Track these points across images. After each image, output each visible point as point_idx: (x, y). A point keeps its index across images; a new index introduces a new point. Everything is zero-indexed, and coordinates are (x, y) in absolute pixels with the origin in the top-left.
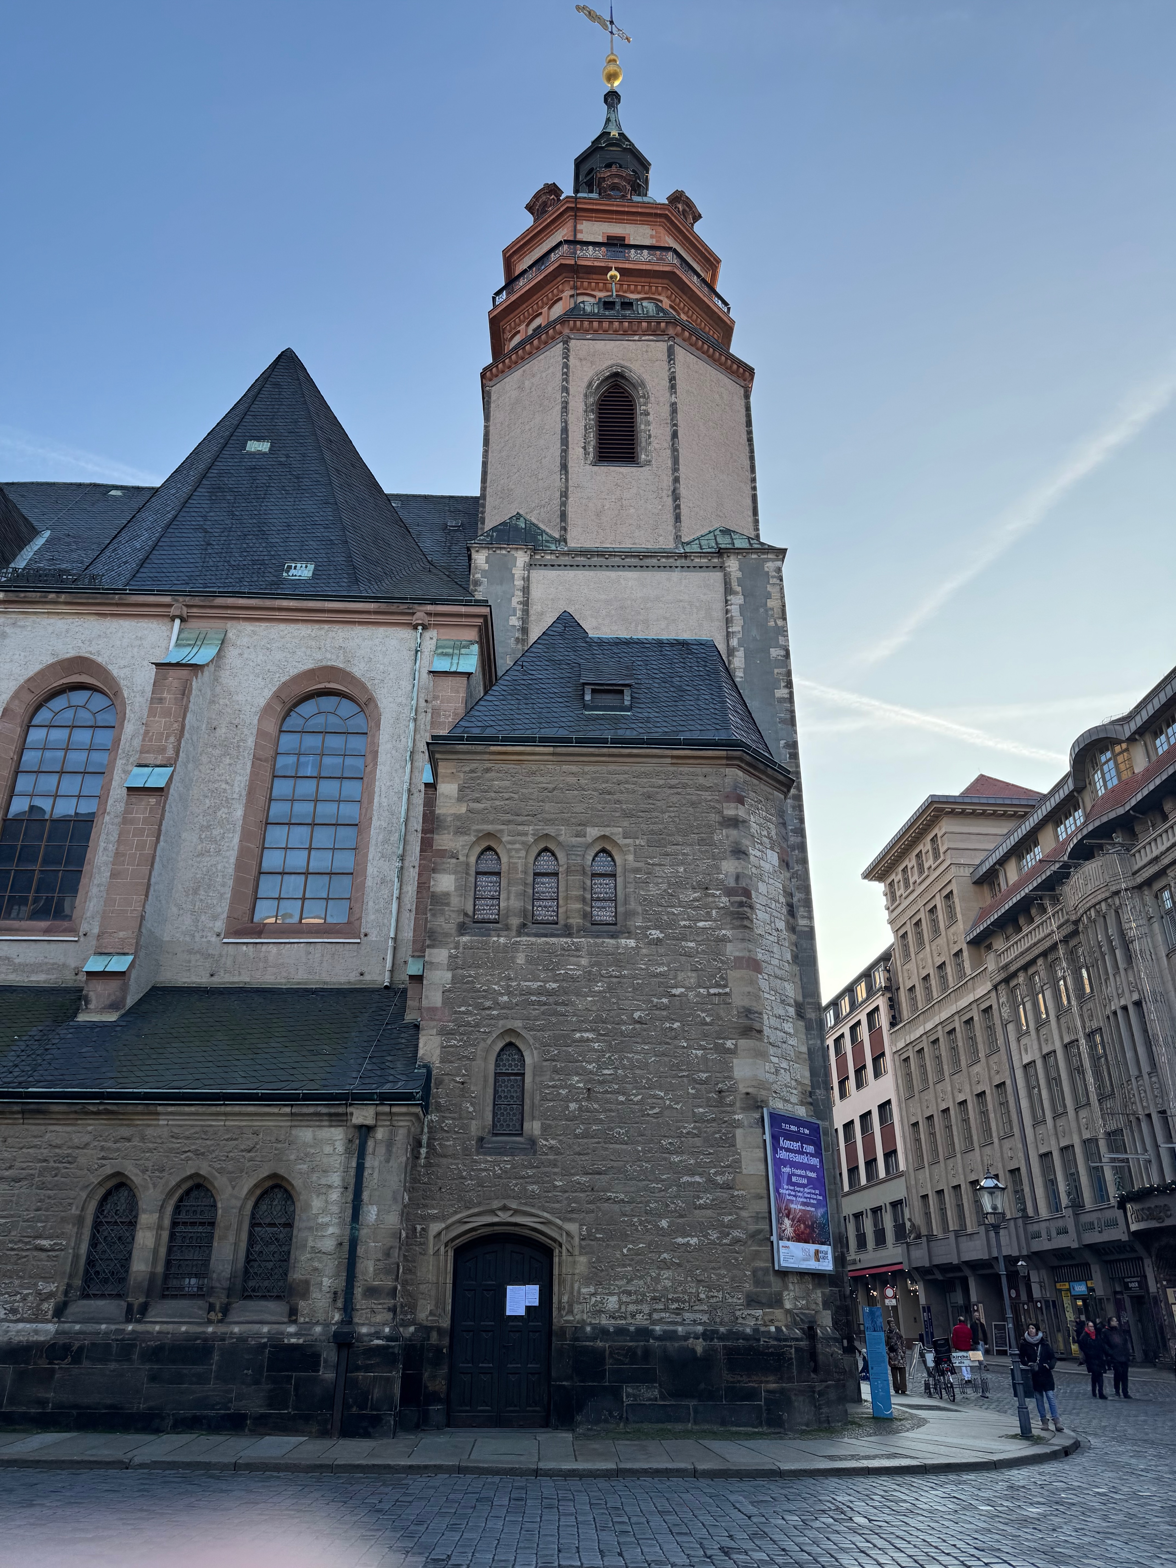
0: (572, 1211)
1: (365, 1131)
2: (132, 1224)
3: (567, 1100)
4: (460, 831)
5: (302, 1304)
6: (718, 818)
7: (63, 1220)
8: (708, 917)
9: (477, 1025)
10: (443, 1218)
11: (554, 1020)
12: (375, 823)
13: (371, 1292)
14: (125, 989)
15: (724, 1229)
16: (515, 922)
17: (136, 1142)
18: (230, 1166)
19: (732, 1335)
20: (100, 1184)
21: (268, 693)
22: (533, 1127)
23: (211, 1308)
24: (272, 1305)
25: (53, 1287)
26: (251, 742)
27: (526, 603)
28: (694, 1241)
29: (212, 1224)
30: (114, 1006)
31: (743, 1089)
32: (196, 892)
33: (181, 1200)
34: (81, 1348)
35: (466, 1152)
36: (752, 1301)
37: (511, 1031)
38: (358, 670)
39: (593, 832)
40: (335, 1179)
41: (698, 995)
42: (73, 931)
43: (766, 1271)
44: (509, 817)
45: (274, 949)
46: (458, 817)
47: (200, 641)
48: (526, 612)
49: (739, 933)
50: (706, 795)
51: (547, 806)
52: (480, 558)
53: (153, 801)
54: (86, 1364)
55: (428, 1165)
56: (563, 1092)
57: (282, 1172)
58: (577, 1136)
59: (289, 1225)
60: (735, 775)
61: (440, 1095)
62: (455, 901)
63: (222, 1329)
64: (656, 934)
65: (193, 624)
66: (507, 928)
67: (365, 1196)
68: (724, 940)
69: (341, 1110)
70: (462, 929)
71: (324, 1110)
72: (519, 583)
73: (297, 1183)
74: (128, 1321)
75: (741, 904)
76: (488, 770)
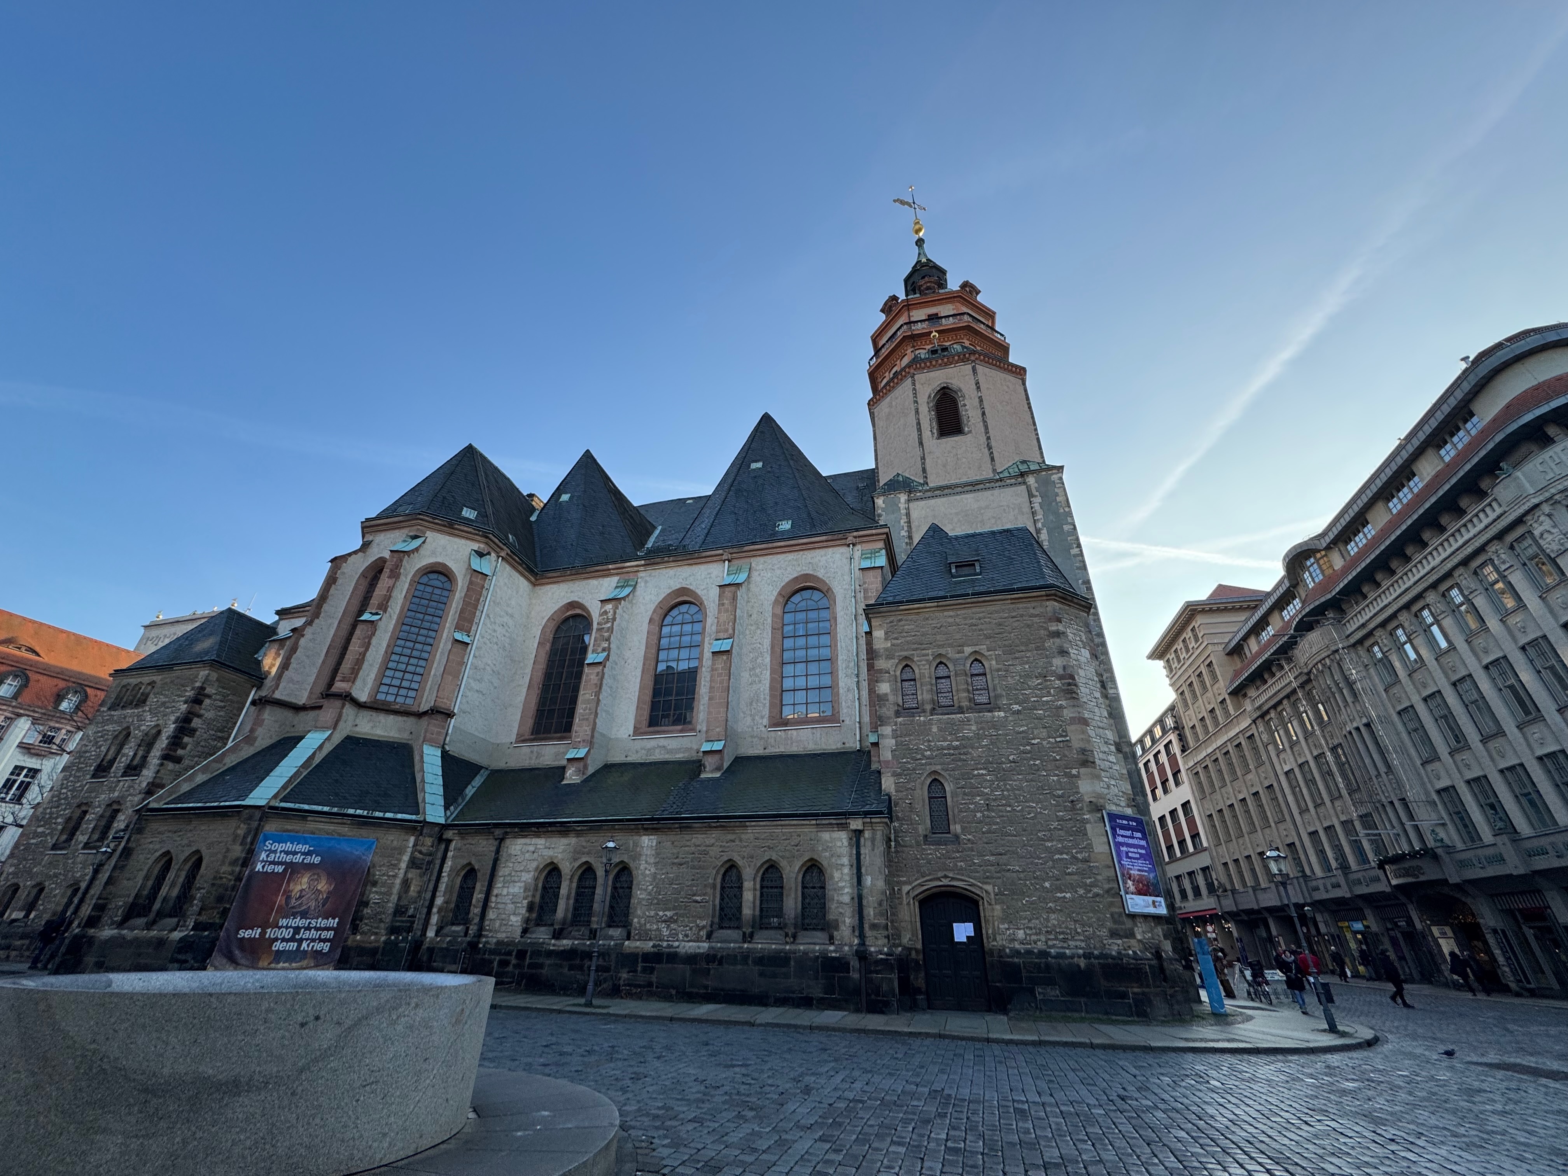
0: (987, 877)
1: (858, 833)
2: (740, 887)
3: (975, 811)
4: (889, 657)
5: (835, 933)
6: (1046, 633)
7: (705, 886)
8: (1049, 693)
9: (914, 769)
10: (910, 883)
11: (960, 763)
12: (840, 658)
13: (874, 927)
14: (722, 759)
15: (1088, 888)
16: (928, 707)
17: (737, 843)
18: (787, 854)
19: (1102, 956)
20: (722, 866)
21: (775, 593)
22: (956, 828)
23: (787, 935)
24: (819, 934)
25: (704, 923)
26: (770, 620)
27: (909, 522)
28: (1068, 895)
29: (782, 887)
30: (718, 769)
31: (1087, 799)
32: (751, 704)
33: (764, 874)
34: (722, 957)
35: (918, 844)
36: (1114, 934)
37: (935, 772)
38: (820, 574)
39: (968, 650)
40: (845, 860)
41: (1049, 742)
42: (693, 730)
43: (1120, 915)
44: (916, 646)
45: (794, 732)
46: (886, 649)
47: (739, 570)
48: (910, 527)
49: (1071, 702)
50: (1036, 620)
51: (938, 637)
52: (880, 502)
53: (725, 657)
54: (726, 966)
55: (897, 852)
56: (972, 807)
57: (815, 857)
58: (984, 833)
59: (823, 888)
60: (1053, 605)
61: (898, 811)
62: (891, 698)
63: (794, 947)
64: (1016, 707)
65: (735, 562)
66: (924, 711)
67: (863, 870)
68: (1061, 707)
69: (844, 821)
70: (898, 714)
71: (834, 822)
72: (903, 511)
73: (825, 863)
74: (744, 942)
75: (1069, 684)
76: (900, 620)
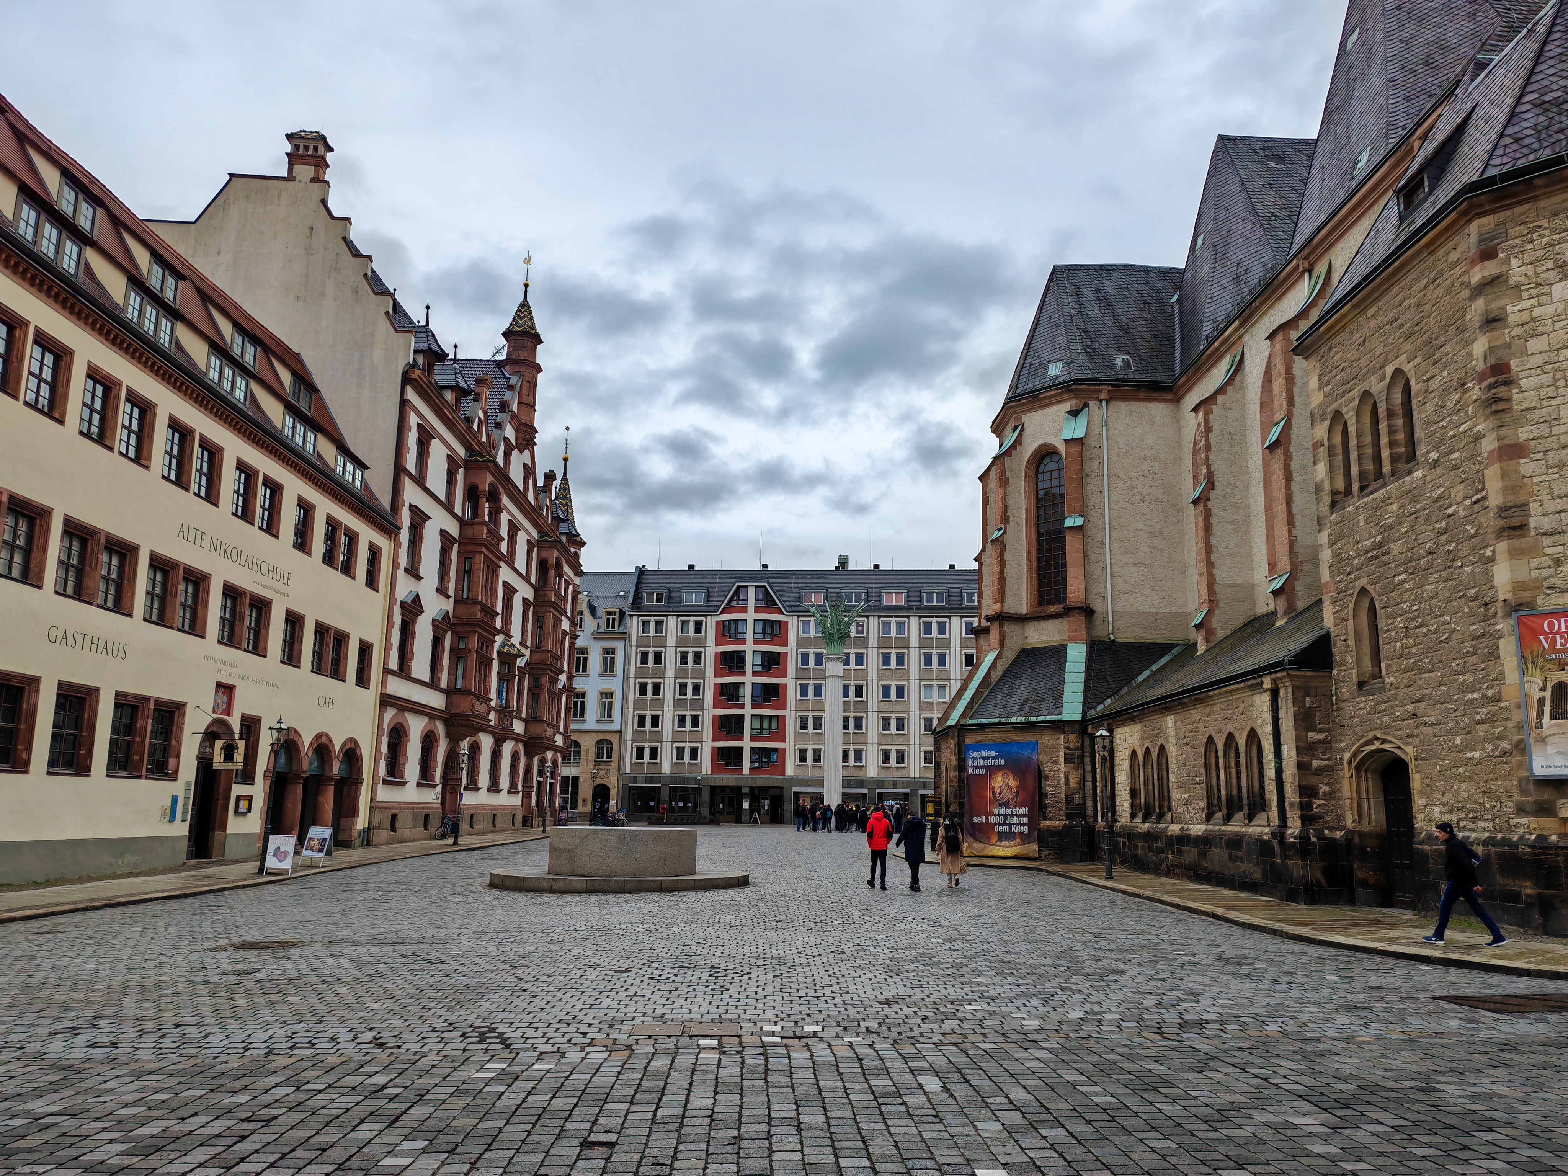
0: (1408, 737)
1: (1274, 693)
3: (1395, 640)
4: (1322, 418)
5: (1268, 813)
6: (1467, 293)
7: (1201, 766)
8: (1467, 417)
9: (1346, 590)
10: (1349, 749)
13: (1291, 806)
15: (1496, 742)
16: (1356, 487)
17: (1212, 715)
18: (1238, 725)
23: (1245, 817)
24: (1264, 815)
25: (1203, 805)
28: (1477, 755)
31: (1501, 597)
34: (1212, 839)
35: (1353, 696)
36: (1520, 810)
37: (1364, 588)
41: (1465, 507)
43: (1528, 781)
44: (1344, 388)
46: (1320, 406)
49: (1490, 423)
50: (1457, 272)
51: (1362, 362)
54: (1212, 849)
55: (1337, 709)
56: (1393, 634)
57: (1254, 726)
58: (1404, 671)
61: (1337, 651)
63: (1246, 829)
64: (1433, 455)
66: (1353, 496)
67: (1282, 738)
68: (1479, 437)
69: (1260, 680)
70: (1332, 507)
71: (1255, 682)
73: (1259, 732)
75: (1492, 387)
76: (1330, 349)
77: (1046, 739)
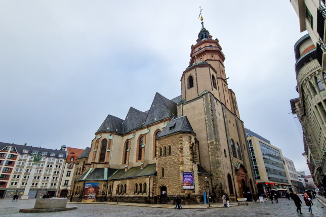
0: (167, 184)
1: (150, 178)
2: (137, 187)
4: (158, 147)
7: (134, 187)
8: (178, 152)
9: (160, 167)
11: (166, 165)
13: (151, 192)
15: (179, 185)
16: (162, 156)
17: (137, 180)
18: (142, 182)
20: (136, 184)
21: (154, 133)
22: (165, 176)
24: (145, 193)
25: (134, 192)
26: (153, 139)
28: (176, 186)
29: (142, 187)
31: (181, 170)
33: (140, 184)
35: (160, 179)
37: (163, 167)
38: (160, 128)
39: (168, 145)
40: (148, 182)
41: (177, 161)
43: (183, 189)
44: (162, 145)
48: (183, 112)
49: (181, 153)
50: (178, 138)
51: (165, 143)
52: (178, 107)
54: (135, 198)
55: (157, 180)
56: (167, 172)
57: (145, 182)
59: (146, 187)
60: (180, 135)
61: (158, 174)
62: (158, 155)
63: (142, 195)
64: (174, 155)
65: (148, 128)
67: (150, 184)
69: (148, 176)
72: (182, 108)
74: (137, 195)
75: (181, 150)
76: (160, 140)
77: (100, 182)
